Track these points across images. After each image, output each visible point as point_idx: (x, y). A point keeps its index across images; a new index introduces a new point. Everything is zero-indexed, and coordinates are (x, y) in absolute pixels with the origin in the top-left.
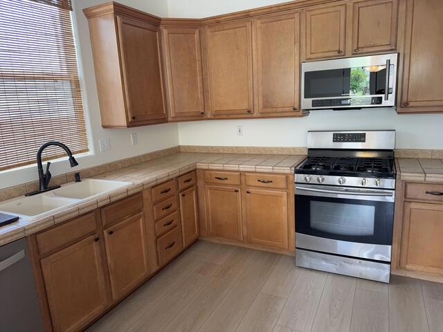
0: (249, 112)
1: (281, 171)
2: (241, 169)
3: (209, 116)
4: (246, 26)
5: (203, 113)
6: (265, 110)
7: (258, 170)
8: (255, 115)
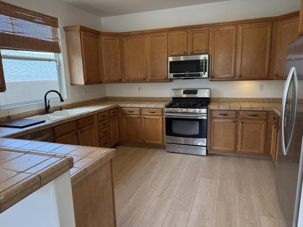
0: (144, 79)
1: (160, 107)
2: (141, 107)
3: (124, 81)
4: (142, 38)
5: (121, 79)
6: (152, 79)
7: (148, 107)
8: (147, 81)
